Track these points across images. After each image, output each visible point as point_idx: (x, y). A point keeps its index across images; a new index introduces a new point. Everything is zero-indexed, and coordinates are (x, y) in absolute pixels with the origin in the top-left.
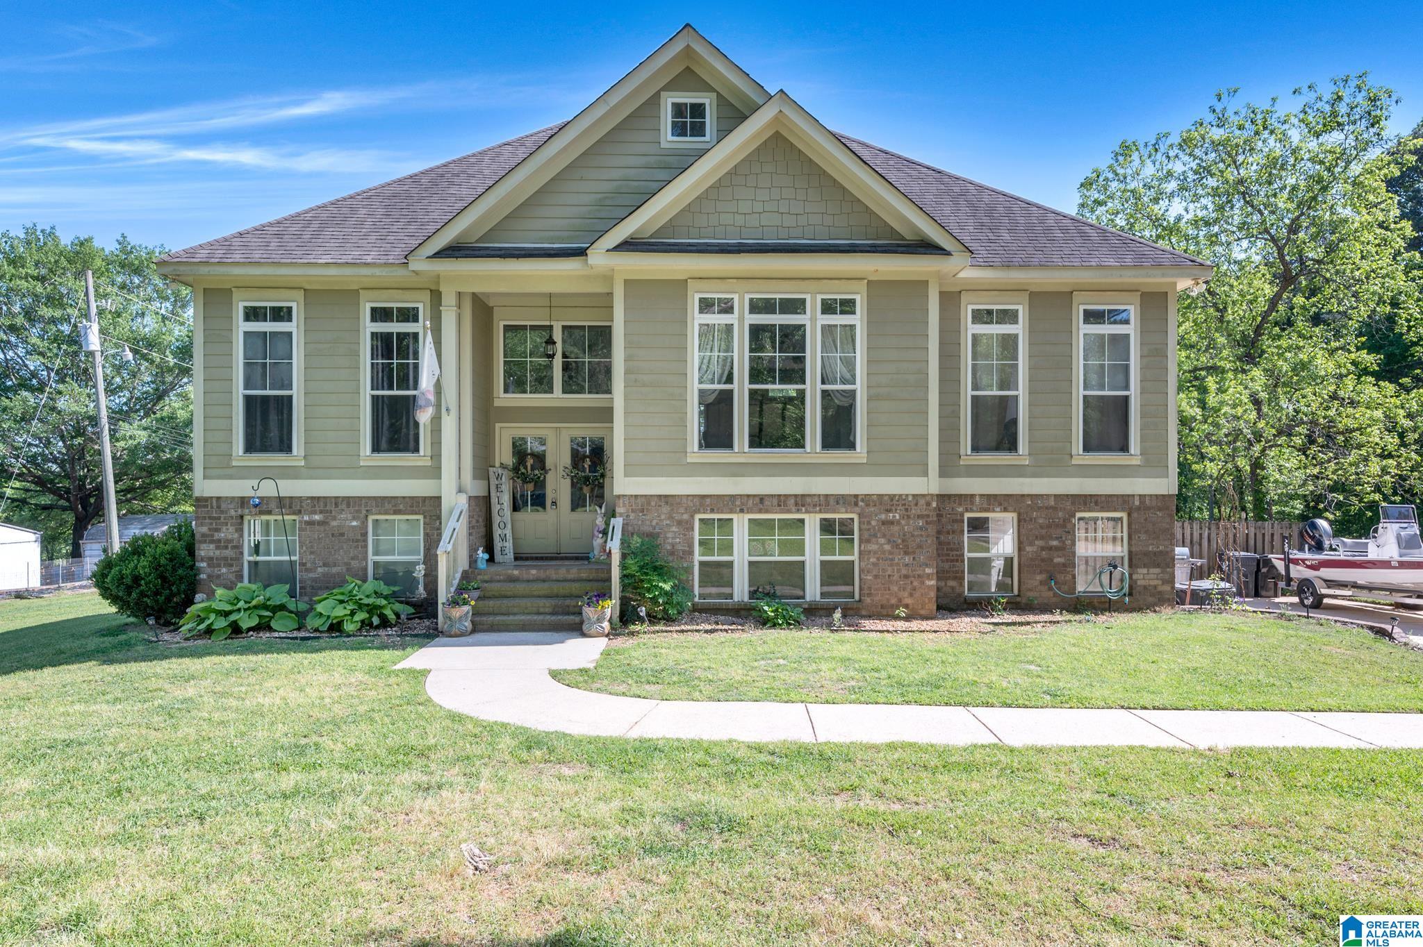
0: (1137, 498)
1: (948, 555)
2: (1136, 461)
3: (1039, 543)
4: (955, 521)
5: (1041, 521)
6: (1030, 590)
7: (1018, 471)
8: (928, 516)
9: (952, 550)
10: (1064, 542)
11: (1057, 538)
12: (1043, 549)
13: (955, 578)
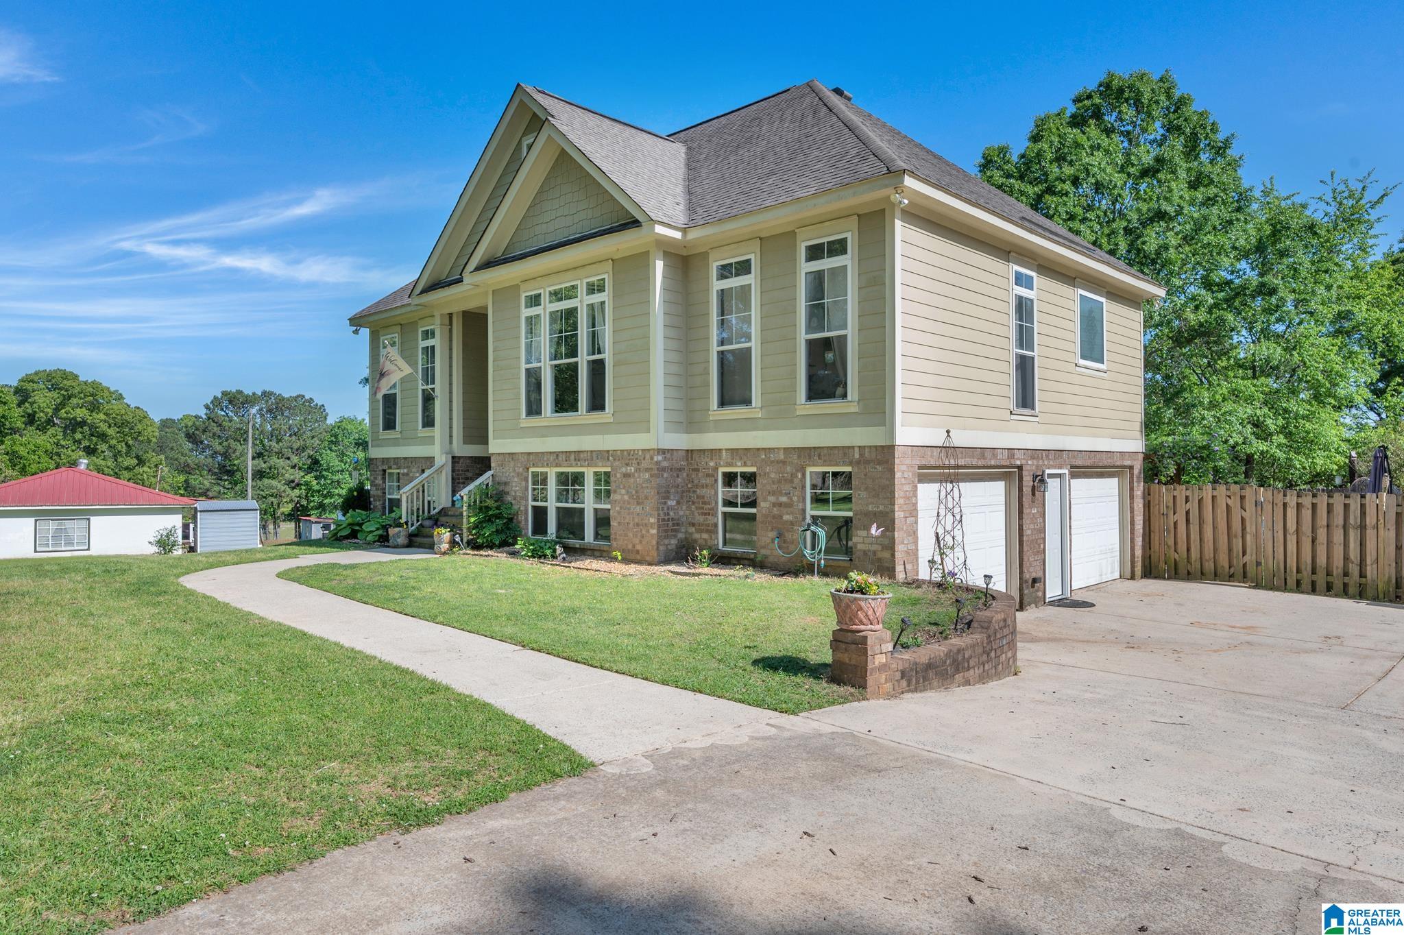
0: (857, 450)
1: (703, 508)
2: (854, 408)
3: (772, 499)
4: (708, 475)
5: (773, 475)
6: (764, 547)
7: (751, 424)
8: (652, 469)
9: (704, 503)
10: (791, 499)
11: (786, 494)
12: (774, 505)
13: (708, 531)
